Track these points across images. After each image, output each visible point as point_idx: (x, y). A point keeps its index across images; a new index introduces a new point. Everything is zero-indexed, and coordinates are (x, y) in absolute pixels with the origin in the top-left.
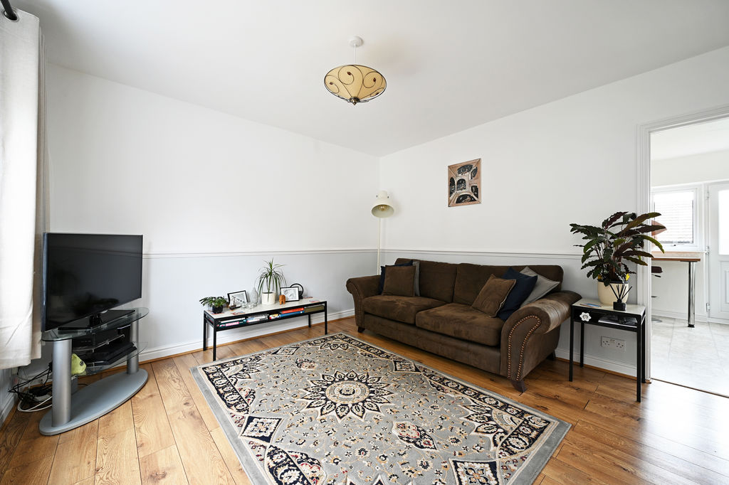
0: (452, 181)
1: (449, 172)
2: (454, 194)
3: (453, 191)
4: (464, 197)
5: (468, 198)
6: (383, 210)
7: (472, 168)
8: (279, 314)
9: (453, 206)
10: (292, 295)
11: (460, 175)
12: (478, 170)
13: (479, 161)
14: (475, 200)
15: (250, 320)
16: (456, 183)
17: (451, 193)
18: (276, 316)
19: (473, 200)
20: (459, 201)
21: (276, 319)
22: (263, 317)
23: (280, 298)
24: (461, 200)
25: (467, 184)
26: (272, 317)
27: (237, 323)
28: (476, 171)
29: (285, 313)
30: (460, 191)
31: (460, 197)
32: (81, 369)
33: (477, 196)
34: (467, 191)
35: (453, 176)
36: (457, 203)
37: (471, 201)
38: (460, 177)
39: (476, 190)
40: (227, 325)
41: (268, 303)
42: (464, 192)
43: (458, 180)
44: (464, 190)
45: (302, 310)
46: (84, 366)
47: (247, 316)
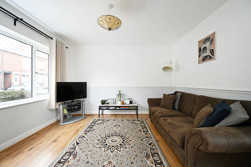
0: (200, 49)
1: (199, 45)
2: (201, 56)
3: (201, 55)
4: (206, 57)
5: (208, 57)
6: (168, 69)
7: (210, 39)
9: (201, 63)
10: (127, 102)
11: (204, 45)
12: (214, 39)
13: (214, 34)
14: (212, 58)
15: (110, 108)
16: (202, 50)
17: (199, 56)
19: (211, 58)
20: (203, 60)
21: (118, 109)
22: (114, 108)
23: (123, 103)
24: (205, 59)
25: (208, 49)
27: (106, 108)
28: (212, 40)
29: (121, 108)
30: (204, 54)
31: (204, 58)
32: (66, 112)
33: (213, 55)
34: (208, 53)
35: (201, 46)
36: (203, 61)
37: (210, 58)
38: (204, 46)
39: (212, 51)
40: (103, 108)
41: (119, 104)
42: (206, 54)
43: (203, 48)
44: (206, 53)
45: (128, 107)
46: (67, 112)
47: (109, 107)
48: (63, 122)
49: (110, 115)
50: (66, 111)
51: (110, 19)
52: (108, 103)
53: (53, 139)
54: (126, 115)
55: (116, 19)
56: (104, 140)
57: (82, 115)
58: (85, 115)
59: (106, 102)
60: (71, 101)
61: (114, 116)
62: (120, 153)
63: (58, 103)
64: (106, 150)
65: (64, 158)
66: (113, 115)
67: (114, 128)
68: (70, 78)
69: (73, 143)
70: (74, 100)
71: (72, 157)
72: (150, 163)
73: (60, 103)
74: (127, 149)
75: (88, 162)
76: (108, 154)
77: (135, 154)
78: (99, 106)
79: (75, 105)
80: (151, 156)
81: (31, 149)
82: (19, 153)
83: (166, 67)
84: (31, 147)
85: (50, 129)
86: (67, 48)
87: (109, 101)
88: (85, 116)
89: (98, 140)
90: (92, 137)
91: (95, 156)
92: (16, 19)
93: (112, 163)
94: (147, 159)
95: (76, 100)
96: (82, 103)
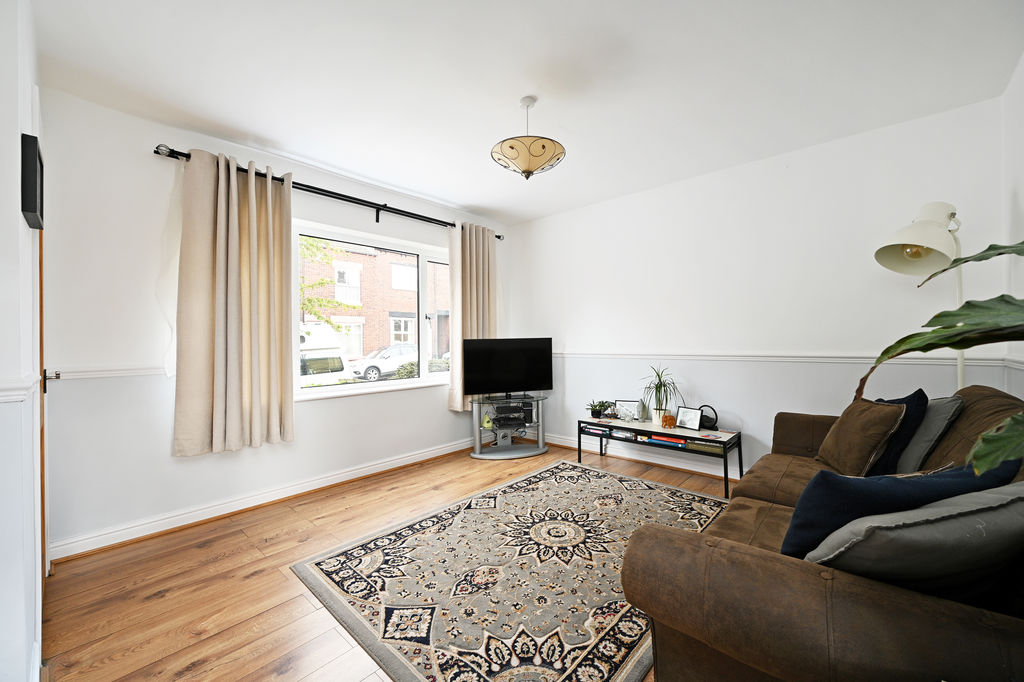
8: (650, 437)
10: (692, 419)
15: (615, 434)
18: (645, 439)
21: (643, 443)
22: (628, 435)
23: (670, 420)
26: (639, 438)
27: (600, 432)
29: (655, 439)
32: (487, 425)
40: (591, 431)
41: (656, 424)
45: (682, 442)
46: (490, 424)
47: (612, 428)
48: (481, 453)
49: (629, 460)
50: (488, 422)
51: (512, 148)
52: (615, 416)
53: (437, 483)
54: (692, 474)
55: (528, 141)
56: (531, 521)
57: (536, 442)
58: (546, 444)
59: (609, 411)
60: (504, 394)
61: (636, 469)
62: (539, 564)
63: (470, 398)
64: (513, 543)
65: (423, 524)
66: (638, 462)
67: (596, 503)
68: (508, 327)
69: (460, 504)
70: (512, 394)
71: (436, 527)
72: (594, 627)
73: (476, 397)
74: (568, 567)
75: (453, 549)
76: (507, 555)
77: (576, 586)
78: (580, 422)
79: (516, 410)
80: (620, 615)
81: (393, 489)
82: (375, 489)
83: (905, 246)
84: (395, 486)
85: (448, 462)
86: (499, 237)
87: (621, 409)
88: (546, 448)
89: (517, 517)
90: (512, 506)
91: (477, 545)
92: (379, 208)
93: (496, 575)
94: (595, 613)
95: (522, 393)
96: (534, 404)
